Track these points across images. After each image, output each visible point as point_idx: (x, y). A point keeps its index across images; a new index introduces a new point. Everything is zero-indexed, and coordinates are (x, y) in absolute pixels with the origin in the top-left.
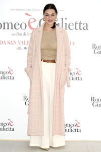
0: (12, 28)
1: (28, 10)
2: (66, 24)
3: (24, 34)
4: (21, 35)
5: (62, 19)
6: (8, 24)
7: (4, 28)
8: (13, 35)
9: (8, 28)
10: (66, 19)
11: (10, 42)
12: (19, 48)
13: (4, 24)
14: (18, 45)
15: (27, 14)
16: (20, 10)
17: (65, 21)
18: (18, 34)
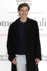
2: (45, 22)
5: (43, 19)
6: (6, 23)
7: (3, 26)
9: (5, 26)
10: (45, 19)
11: (7, 35)
13: (3, 22)
16: (14, 13)
17: (44, 20)
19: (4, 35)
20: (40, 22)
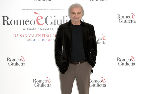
0: (23, 24)
1: (36, 10)
2: (67, 20)
3: (33, 29)
4: (31, 29)
5: (64, 16)
6: (20, 21)
7: (17, 24)
8: (25, 29)
9: (20, 24)
11: (22, 35)
12: (29, 40)
13: (17, 21)
14: (28, 38)
15: (35, 13)
16: (30, 9)
18: (29, 29)
19: (19, 36)
20: (61, 20)
